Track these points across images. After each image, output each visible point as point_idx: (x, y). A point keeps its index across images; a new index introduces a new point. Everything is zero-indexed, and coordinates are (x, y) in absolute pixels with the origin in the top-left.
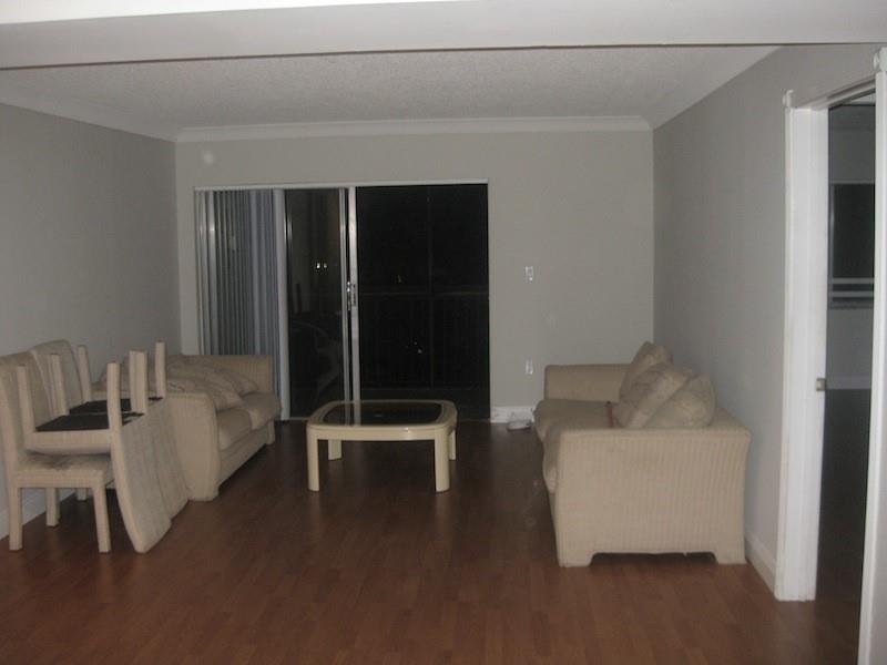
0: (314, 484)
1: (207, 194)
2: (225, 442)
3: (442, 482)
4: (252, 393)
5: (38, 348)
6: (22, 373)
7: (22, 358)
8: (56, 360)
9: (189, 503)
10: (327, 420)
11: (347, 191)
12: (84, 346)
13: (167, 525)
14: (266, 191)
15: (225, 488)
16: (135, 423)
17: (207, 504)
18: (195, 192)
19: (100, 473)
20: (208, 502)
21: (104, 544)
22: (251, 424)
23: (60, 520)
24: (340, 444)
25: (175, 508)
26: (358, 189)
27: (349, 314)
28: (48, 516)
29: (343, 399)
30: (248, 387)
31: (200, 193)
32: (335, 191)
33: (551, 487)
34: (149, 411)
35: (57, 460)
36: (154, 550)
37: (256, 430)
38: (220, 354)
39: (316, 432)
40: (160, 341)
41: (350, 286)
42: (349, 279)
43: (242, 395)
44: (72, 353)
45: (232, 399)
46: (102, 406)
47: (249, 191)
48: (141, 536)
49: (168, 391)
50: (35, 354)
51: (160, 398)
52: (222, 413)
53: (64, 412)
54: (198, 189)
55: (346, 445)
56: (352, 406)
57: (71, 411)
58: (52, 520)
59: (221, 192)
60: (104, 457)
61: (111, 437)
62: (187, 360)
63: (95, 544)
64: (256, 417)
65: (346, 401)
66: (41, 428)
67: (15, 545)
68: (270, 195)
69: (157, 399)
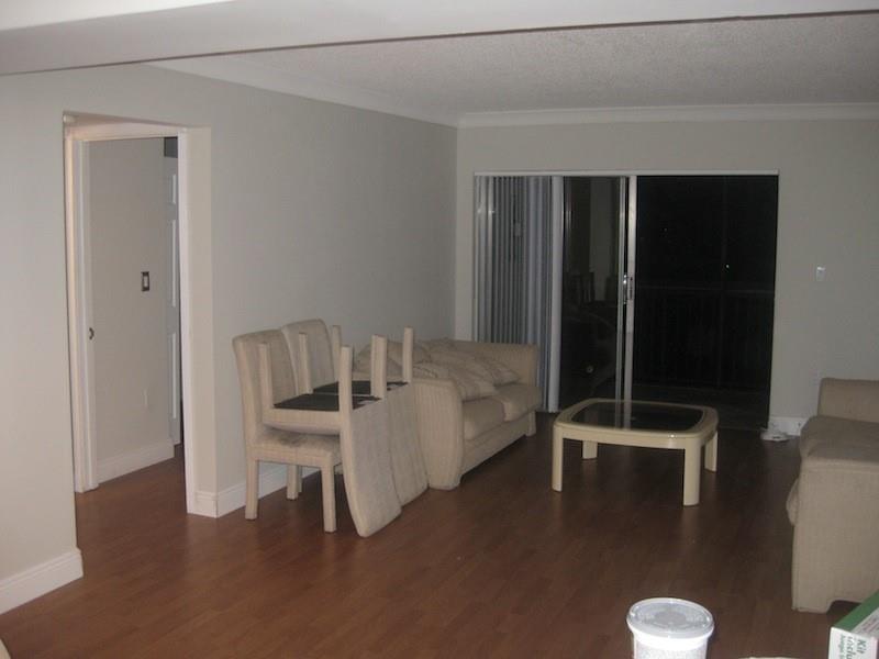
0: (558, 485)
1: (487, 179)
2: (470, 432)
3: (690, 496)
4: (513, 383)
5: (290, 326)
6: (263, 350)
7: (267, 336)
8: (302, 339)
9: (428, 490)
10: (579, 419)
11: (628, 179)
12: (339, 327)
13: (396, 511)
14: (545, 178)
15: (467, 478)
16: (368, 407)
17: (446, 492)
18: (475, 178)
19: (329, 454)
20: (449, 491)
21: (330, 523)
22: (504, 415)
23: (300, 494)
24: (596, 446)
25: (409, 493)
26: (640, 179)
27: (625, 307)
28: (288, 490)
29: (614, 397)
30: (507, 377)
31: (481, 178)
32: (616, 180)
33: (792, 518)
34: (386, 397)
35: (291, 437)
36: (378, 536)
37: (508, 422)
38: (492, 341)
39: (564, 431)
40: (409, 327)
41: (627, 281)
42: (626, 271)
43: (497, 386)
44: (326, 331)
45: (486, 388)
46: (334, 388)
47: (528, 178)
48: (365, 520)
49: (414, 376)
50: (286, 333)
51: (406, 383)
52: (469, 403)
53: (308, 390)
54: (478, 174)
55: (603, 448)
56: (622, 405)
57: (315, 390)
58: (292, 494)
59: (500, 178)
60: (333, 438)
61: (341, 419)
62: (453, 345)
63: (321, 523)
64: (510, 409)
65: (617, 400)
66: (278, 406)
67: (251, 513)
68: (548, 181)
69: (401, 384)
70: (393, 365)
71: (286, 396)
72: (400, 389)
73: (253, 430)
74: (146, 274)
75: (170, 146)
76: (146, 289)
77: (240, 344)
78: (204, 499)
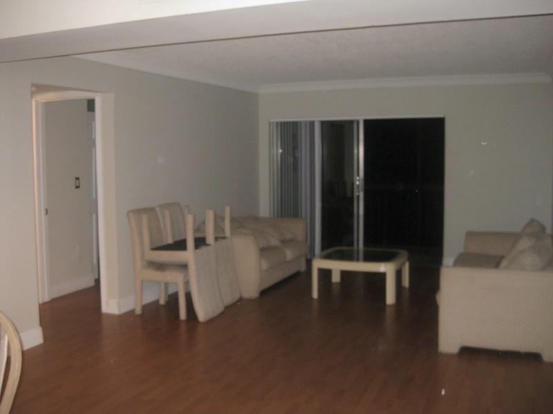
0: (315, 294)
1: (277, 123)
2: (265, 266)
3: (390, 298)
4: (291, 240)
5: (161, 206)
6: (144, 218)
7: (149, 211)
8: (167, 213)
9: (241, 299)
10: (329, 257)
11: (358, 122)
12: (187, 206)
13: (221, 309)
14: (310, 122)
15: (264, 293)
17: (251, 301)
18: (270, 123)
19: (182, 276)
20: (253, 300)
21: (183, 314)
23: (166, 302)
24: (340, 272)
25: (229, 300)
26: (365, 121)
27: (358, 196)
28: (160, 300)
29: (353, 247)
30: (289, 236)
31: (273, 122)
32: (351, 122)
34: (215, 244)
35: (161, 267)
36: (211, 321)
38: (281, 217)
39: (319, 264)
40: (228, 205)
41: (359, 180)
42: (358, 175)
43: (283, 242)
44: (181, 209)
45: (274, 242)
47: (301, 122)
48: (202, 314)
49: (232, 234)
50: (157, 209)
51: (227, 238)
52: (264, 251)
53: (170, 241)
54: (272, 120)
55: (344, 274)
57: (174, 242)
58: (162, 302)
59: (284, 123)
62: (256, 219)
64: (289, 254)
67: (138, 311)
68: (312, 124)
69: (224, 238)
70: (219, 227)
71: (158, 244)
72: (223, 241)
73: (139, 263)
74: (77, 179)
75: (91, 105)
76: (77, 187)
77: (131, 215)
78: (111, 304)
